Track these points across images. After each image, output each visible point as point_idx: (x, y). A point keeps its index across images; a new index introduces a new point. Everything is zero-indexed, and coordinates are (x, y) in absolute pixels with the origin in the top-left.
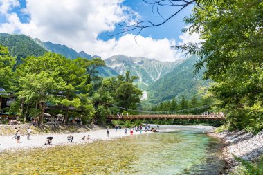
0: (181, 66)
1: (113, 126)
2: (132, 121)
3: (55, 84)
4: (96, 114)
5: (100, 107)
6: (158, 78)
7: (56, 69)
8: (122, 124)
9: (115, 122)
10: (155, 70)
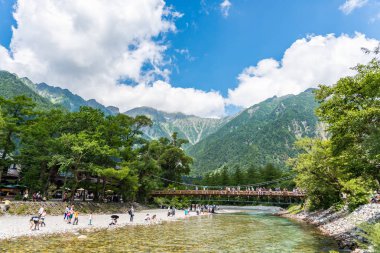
0: (228, 126)
1: (158, 206)
2: (180, 199)
3: (99, 148)
4: (139, 188)
5: (145, 179)
6: (198, 141)
7: (97, 129)
8: (168, 203)
9: (160, 200)
10: (193, 129)
